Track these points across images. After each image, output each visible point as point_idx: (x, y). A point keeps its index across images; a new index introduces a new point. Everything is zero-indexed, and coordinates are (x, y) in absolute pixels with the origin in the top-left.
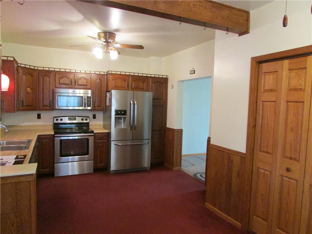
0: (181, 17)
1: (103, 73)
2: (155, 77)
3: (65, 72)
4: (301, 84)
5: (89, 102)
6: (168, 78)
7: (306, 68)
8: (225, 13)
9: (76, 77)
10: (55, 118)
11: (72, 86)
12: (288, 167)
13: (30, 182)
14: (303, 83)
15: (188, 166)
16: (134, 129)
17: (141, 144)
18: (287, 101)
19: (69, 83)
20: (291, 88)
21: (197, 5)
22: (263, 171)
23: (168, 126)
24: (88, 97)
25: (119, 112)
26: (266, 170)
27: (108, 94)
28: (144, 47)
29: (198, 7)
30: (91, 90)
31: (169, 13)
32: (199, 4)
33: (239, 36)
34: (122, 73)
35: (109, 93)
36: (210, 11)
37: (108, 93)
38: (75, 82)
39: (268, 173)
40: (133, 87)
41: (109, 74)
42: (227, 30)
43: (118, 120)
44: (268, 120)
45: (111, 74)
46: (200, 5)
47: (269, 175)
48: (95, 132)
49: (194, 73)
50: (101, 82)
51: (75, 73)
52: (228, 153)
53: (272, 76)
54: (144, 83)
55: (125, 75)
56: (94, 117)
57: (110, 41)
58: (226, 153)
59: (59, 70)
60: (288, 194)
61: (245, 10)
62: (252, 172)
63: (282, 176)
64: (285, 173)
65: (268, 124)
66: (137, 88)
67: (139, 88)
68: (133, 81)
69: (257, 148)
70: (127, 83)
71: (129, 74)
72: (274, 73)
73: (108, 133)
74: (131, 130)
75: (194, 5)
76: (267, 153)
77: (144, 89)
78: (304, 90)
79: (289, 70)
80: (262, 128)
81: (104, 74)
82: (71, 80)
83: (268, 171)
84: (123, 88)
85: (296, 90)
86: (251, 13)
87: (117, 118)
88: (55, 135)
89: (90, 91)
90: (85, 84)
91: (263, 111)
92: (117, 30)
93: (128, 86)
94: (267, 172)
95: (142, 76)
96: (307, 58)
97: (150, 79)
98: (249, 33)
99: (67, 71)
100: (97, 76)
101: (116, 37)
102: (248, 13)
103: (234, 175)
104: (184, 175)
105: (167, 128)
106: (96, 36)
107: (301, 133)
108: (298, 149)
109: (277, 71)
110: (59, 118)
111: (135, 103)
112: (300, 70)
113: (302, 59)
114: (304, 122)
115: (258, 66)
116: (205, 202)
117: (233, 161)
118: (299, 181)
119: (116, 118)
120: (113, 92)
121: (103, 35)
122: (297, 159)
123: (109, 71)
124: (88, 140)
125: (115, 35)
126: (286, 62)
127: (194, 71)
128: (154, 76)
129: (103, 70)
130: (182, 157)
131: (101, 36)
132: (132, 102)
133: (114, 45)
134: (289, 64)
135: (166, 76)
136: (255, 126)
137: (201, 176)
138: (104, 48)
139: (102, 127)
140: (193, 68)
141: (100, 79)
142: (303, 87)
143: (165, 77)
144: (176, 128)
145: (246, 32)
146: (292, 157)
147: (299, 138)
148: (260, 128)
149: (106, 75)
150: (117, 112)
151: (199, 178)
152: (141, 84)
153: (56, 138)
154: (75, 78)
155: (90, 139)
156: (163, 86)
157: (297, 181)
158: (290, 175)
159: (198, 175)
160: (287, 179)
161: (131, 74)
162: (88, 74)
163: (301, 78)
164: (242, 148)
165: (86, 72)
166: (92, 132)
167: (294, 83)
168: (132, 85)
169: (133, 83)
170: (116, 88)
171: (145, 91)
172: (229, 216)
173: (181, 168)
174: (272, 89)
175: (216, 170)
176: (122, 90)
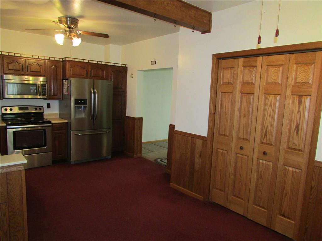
0: (156, 14)
1: (59, 59)
2: (114, 66)
3: (15, 56)
4: (252, 79)
5: (45, 91)
6: (127, 67)
7: (256, 66)
8: (193, 12)
9: (28, 62)
10: (3, 108)
11: (23, 73)
12: (241, 146)
13: (21, 172)
14: (254, 79)
15: (148, 153)
16: (94, 118)
17: (101, 134)
18: (241, 92)
19: (20, 69)
20: (245, 82)
21: (170, 4)
22: (221, 151)
23: (128, 114)
24: (43, 85)
25: (79, 101)
26: (224, 150)
27: (66, 83)
28: (109, 36)
29: (171, 6)
30: (46, 77)
31: (146, 10)
32: (171, 3)
33: (202, 34)
34: (80, 60)
35: (67, 81)
36: (181, 10)
37: (65, 81)
38: (27, 68)
39: (226, 152)
40: (92, 75)
41: (66, 61)
42: (193, 28)
43: (78, 109)
44: (226, 109)
45: (69, 61)
46: (173, 4)
47: (226, 154)
48: (52, 122)
49: (156, 64)
50: (57, 69)
51: (26, 58)
52: (191, 137)
53: (229, 71)
54: (103, 71)
55: (84, 62)
56: (49, 106)
57: (72, 27)
58: (189, 138)
59: (7, 54)
60: (241, 168)
61: (208, 11)
62: (212, 153)
63: (236, 153)
64: (239, 151)
65: (225, 112)
66: (96, 77)
67: (98, 77)
68: (92, 69)
69: (216, 132)
70: (86, 71)
71: (87, 61)
72: (231, 69)
73: (67, 123)
74: (92, 119)
75: (168, 4)
76: (225, 135)
77: (103, 77)
78: (254, 84)
79: (243, 67)
80: (220, 114)
81: (60, 61)
82: (23, 66)
83: (225, 150)
84: (82, 76)
85: (248, 83)
86: (213, 14)
87: (77, 108)
88: (8, 127)
89: (41, 79)
90: (38, 71)
91: (221, 100)
92: (81, 17)
93: (87, 73)
94: (224, 152)
95: (102, 64)
96: (257, 58)
97: (110, 67)
98: (210, 32)
99: (16, 55)
100: (52, 62)
101: (79, 23)
102: (210, 14)
103: (197, 155)
104: (146, 161)
105: (127, 116)
106: (57, 20)
107: (252, 119)
108: (249, 130)
109: (234, 68)
110: (8, 108)
111: (96, 91)
112: (252, 68)
113: (254, 59)
114: (254, 109)
115: (218, 62)
116: (170, 183)
117: (195, 144)
118: (249, 156)
119: (75, 107)
120: (72, 80)
121: (65, 20)
122: (249, 140)
123: (66, 58)
124: (45, 131)
125: (78, 20)
126: (241, 60)
127: (156, 61)
128: (113, 64)
129: (59, 56)
130: (142, 144)
131: (63, 21)
132: (92, 91)
133: (77, 32)
134: (244, 62)
135: (126, 65)
136: (215, 113)
137: (161, 160)
138: (66, 34)
139: (58, 117)
140: (154, 59)
141: (55, 66)
142: (253, 82)
143: (124, 66)
144: (136, 117)
145: (209, 31)
146: (245, 138)
147: (250, 123)
148: (219, 115)
149: (62, 61)
150: (77, 102)
151: (160, 163)
152: (100, 72)
153: (8, 130)
154: (27, 64)
155: (46, 129)
156: (122, 75)
157: (248, 156)
158: (242, 152)
159: (159, 160)
160: (241, 156)
161: (90, 62)
162: (41, 60)
163: (252, 74)
164: (204, 133)
165: (40, 58)
166: (50, 122)
167: (247, 78)
168: (91, 74)
169: (92, 71)
170: (75, 76)
171: (104, 79)
172: (192, 191)
173: (141, 155)
174: (229, 82)
175: (180, 153)
176: (80, 78)
